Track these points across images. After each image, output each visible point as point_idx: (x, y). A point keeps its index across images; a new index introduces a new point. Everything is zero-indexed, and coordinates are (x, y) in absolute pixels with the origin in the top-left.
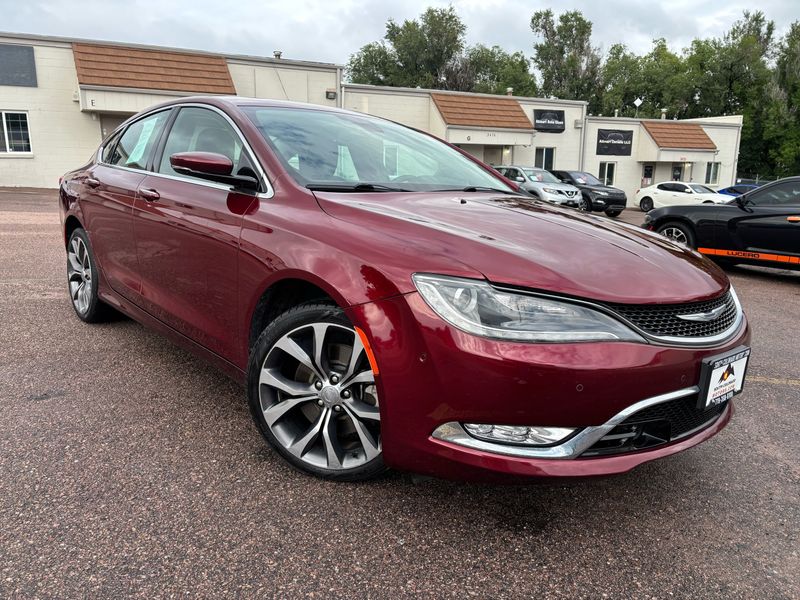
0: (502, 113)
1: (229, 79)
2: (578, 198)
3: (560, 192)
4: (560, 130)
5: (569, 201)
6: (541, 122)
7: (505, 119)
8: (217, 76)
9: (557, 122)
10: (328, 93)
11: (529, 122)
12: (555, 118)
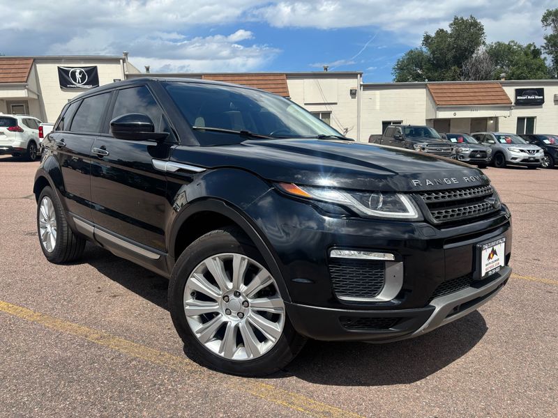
0: (484, 94)
1: (286, 88)
2: (540, 155)
3: (522, 151)
4: (539, 103)
5: (530, 158)
6: (522, 98)
7: (487, 98)
8: (279, 86)
9: (537, 97)
10: (351, 91)
11: (509, 99)
12: (535, 94)
